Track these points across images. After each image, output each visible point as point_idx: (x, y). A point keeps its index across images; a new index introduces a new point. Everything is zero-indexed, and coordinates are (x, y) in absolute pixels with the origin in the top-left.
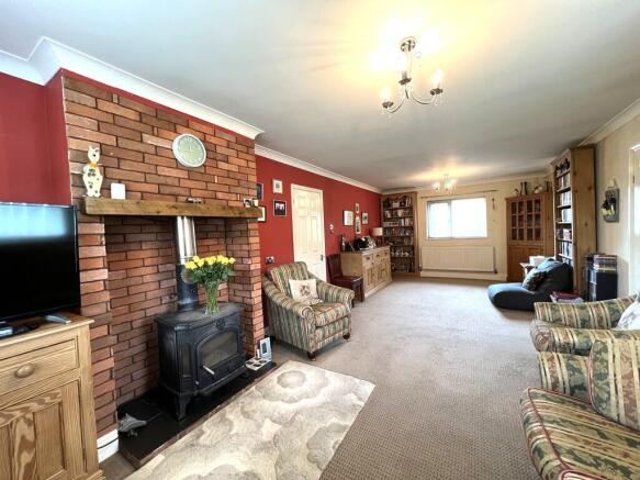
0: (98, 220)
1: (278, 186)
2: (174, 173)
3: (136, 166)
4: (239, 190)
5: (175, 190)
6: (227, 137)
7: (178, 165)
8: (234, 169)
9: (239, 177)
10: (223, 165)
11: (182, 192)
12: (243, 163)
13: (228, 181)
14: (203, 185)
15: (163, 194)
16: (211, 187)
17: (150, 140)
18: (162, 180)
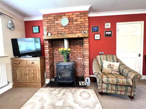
0: (47, 40)
1: (108, 25)
2: (61, 28)
3: (53, 29)
4: (81, 29)
5: (61, 33)
6: (77, 14)
7: (62, 26)
8: (79, 23)
9: (81, 25)
10: (75, 23)
11: (63, 32)
12: (83, 20)
13: (77, 27)
14: (68, 30)
15: (59, 34)
16: (71, 30)
17: (56, 22)
18: (58, 31)
